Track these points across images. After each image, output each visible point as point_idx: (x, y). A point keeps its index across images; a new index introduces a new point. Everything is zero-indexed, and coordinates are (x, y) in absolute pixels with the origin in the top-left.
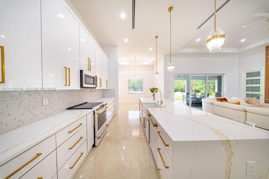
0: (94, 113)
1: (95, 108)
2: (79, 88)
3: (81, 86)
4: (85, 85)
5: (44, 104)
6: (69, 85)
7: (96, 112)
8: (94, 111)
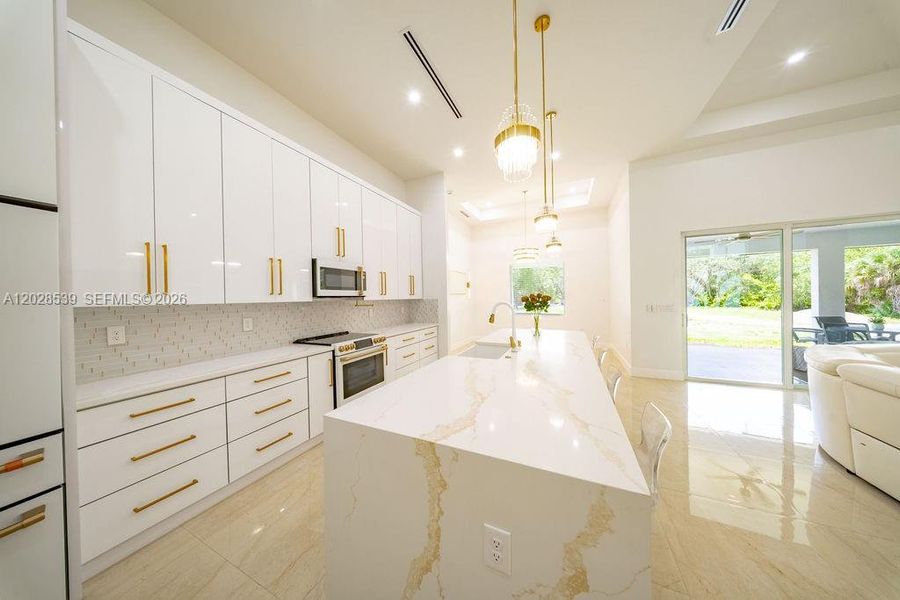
0: (334, 357)
1: (337, 346)
2: (309, 298)
3: (314, 294)
4: (320, 292)
5: (246, 329)
6: (281, 293)
7: (337, 353)
8: (333, 351)
